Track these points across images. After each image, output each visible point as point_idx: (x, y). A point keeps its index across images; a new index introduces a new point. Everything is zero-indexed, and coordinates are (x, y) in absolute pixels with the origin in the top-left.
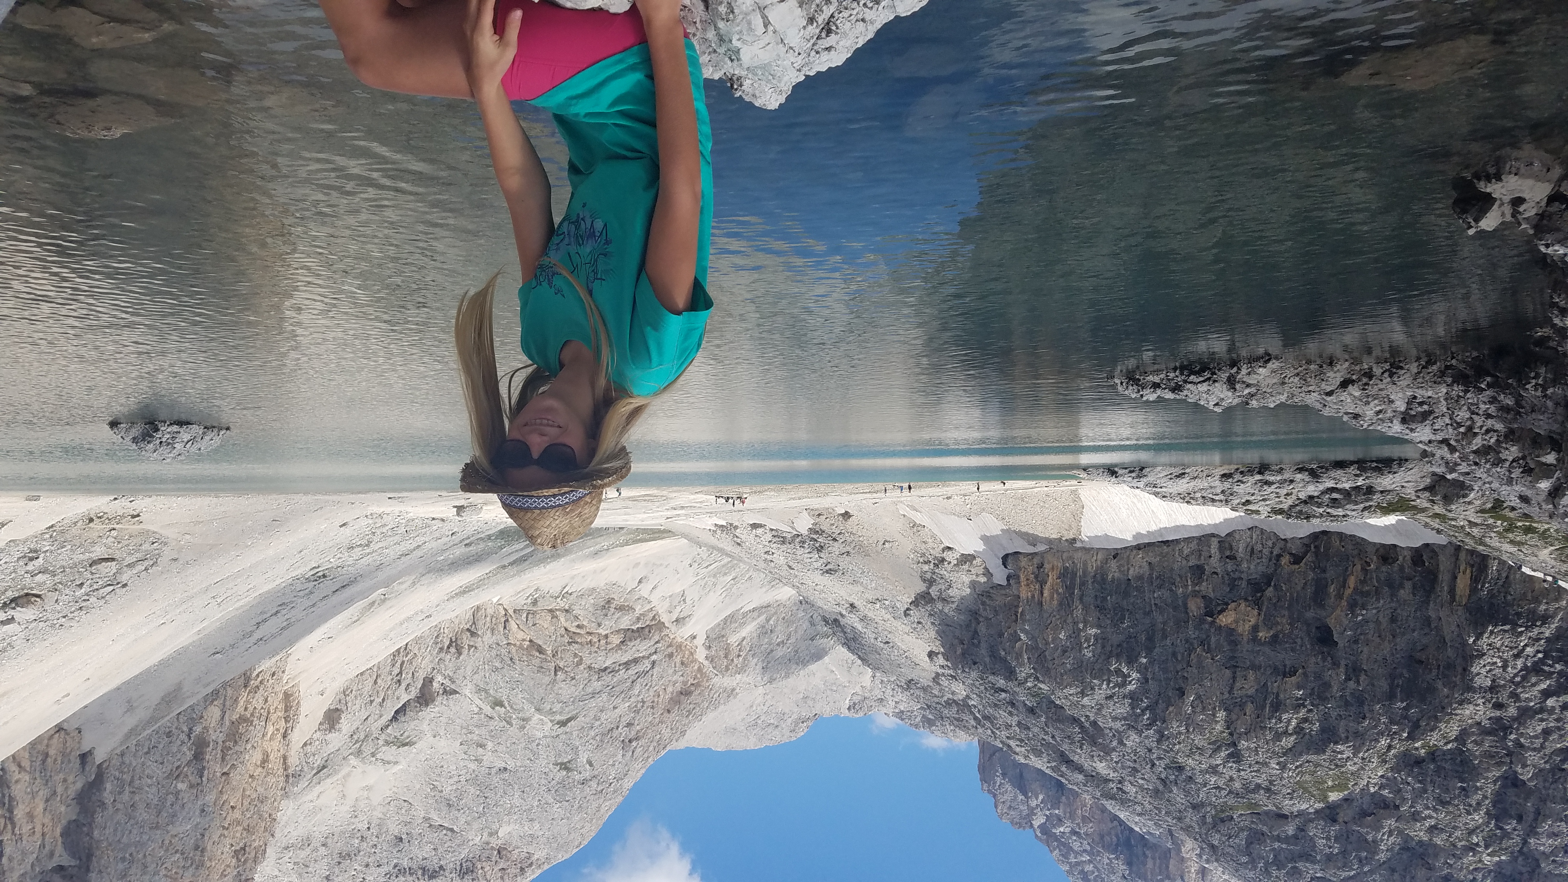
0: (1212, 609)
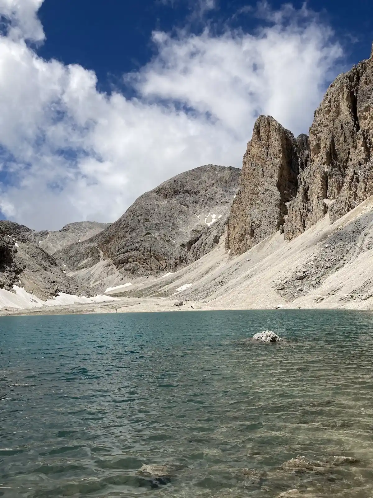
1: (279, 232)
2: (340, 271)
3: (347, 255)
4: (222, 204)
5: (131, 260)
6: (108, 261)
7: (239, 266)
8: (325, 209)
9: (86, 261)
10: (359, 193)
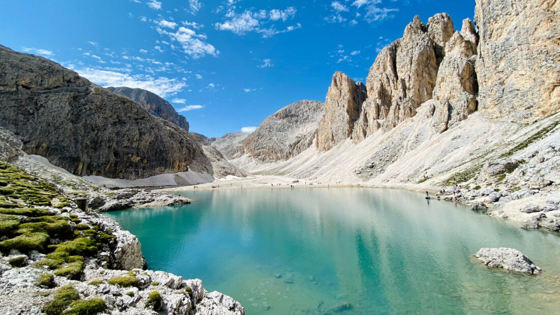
0: (142, 160)
1: (349, 138)
2: (395, 163)
3: (399, 153)
4: (312, 122)
5: (261, 153)
6: (249, 154)
7: (327, 158)
8: (379, 126)
9: (237, 154)
10: (400, 116)
